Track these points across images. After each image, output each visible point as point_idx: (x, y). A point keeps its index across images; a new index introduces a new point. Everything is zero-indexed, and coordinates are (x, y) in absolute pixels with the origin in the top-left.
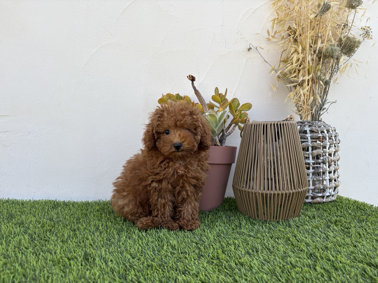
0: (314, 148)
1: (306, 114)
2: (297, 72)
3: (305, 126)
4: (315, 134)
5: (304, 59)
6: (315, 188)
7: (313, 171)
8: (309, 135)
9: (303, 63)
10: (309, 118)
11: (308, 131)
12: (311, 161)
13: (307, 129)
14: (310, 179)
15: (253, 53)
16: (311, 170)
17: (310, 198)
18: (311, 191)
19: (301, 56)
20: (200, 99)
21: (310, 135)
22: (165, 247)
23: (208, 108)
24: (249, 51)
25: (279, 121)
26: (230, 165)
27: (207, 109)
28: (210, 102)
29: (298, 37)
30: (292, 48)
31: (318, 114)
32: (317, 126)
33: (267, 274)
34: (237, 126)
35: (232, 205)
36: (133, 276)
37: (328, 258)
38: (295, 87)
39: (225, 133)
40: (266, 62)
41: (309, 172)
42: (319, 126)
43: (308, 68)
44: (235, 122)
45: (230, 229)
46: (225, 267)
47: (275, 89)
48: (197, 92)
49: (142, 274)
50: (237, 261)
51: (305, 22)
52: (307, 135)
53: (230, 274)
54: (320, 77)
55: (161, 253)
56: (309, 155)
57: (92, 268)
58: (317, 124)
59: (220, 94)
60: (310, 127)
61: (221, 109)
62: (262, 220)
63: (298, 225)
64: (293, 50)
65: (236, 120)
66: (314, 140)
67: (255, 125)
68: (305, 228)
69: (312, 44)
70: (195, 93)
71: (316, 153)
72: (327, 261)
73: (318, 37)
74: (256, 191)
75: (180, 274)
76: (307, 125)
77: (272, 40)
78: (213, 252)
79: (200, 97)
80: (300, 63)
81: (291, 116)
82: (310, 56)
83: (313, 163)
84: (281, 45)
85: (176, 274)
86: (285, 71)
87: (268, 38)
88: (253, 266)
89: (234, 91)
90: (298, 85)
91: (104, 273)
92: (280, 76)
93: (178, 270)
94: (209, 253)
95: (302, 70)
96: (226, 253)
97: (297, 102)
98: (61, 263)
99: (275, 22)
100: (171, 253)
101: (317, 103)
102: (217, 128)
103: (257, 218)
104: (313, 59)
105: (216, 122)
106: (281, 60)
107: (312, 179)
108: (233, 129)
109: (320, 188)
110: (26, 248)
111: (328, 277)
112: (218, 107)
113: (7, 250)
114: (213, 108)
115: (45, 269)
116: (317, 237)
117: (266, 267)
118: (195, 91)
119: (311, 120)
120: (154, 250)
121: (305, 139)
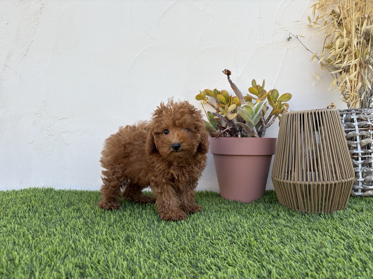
0: (362, 137)
1: (354, 101)
2: (343, 57)
3: (351, 114)
4: (363, 122)
5: (349, 44)
6: (365, 180)
7: (362, 161)
8: (356, 124)
9: (349, 47)
10: (358, 106)
11: (355, 120)
12: (360, 151)
13: (354, 117)
14: (359, 170)
15: (293, 43)
16: (360, 161)
17: (360, 191)
18: (360, 184)
19: (346, 40)
20: (236, 92)
21: (358, 123)
22: (199, 234)
23: (245, 101)
24: (288, 40)
25: (317, 110)
26: (269, 157)
27: (243, 101)
28: (247, 94)
29: (343, 20)
30: (336, 33)
31: (368, 101)
32: (365, 114)
33: (298, 263)
34: (278, 117)
35: (273, 197)
36: (166, 256)
37: (368, 250)
38: (341, 73)
39: (264, 124)
40: (308, 50)
41: (357, 163)
42: (369, 113)
43: (355, 52)
44: (275, 113)
45: (266, 219)
46: (255, 253)
47: (318, 78)
48: (233, 86)
49: (174, 255)
50: (267, 249)
51: (350, 4)
52: (354, 124)
53: (258, 260)
54: (369, 60)
55: (195, 238)
56: (357, 145)
57: (131, 248)
58: (365, 111)
59: (257, 86)
60: (357, 115)
61: (259, 101)
62: (302, 211)
63: (342, 218)
64: (337, 35)
65: (275, 111)
66: (362, 129)
67: (291, 115)
68: (349, 221)
69: (359, 25)
70: (231, 86)
71: (365, 143)
72: (366, 253)
73: (365, 18)
74: (294, 182)
75: (209, 257)
76: (354, 113)
77: (314, 26)
78: (245, 240)
79: (237, 90)
80: (346, 48)
81: (332, 104)
82: (356, 39)
83: (361, 153)
84: (324, 31)
85: (206, 257)
86: (328, 58)
87: (309, 25)
88: (283, 254)
89: (274, 83)
90: (343, 72)
91: (140, 252)
92: (324, 63)
93: (208, 254)
94: (241, 241)
95: (347, 55)
96: (259, 241)
97: (343, 90)
98: (106, 242)
99: (316, 7)
100: (205, 239)
101: (367, 90)
102: (254, 119)
103: (297, 210)
104: (360, 42)
105: (252, 113)
106: (325, 46)
107: (362, 171)
108: (273, 120)
109: (371, 179)
110: (80, 229)
111: (363, 268)
112: (256, 99)
113: (65, 231)
114: (251, 101)
115: (92, 246)
116: (360, 229)
117: (297, 256)
118: (231, 85)
119: (360, 108)
120: (189, 236)
121: (352, 128)
